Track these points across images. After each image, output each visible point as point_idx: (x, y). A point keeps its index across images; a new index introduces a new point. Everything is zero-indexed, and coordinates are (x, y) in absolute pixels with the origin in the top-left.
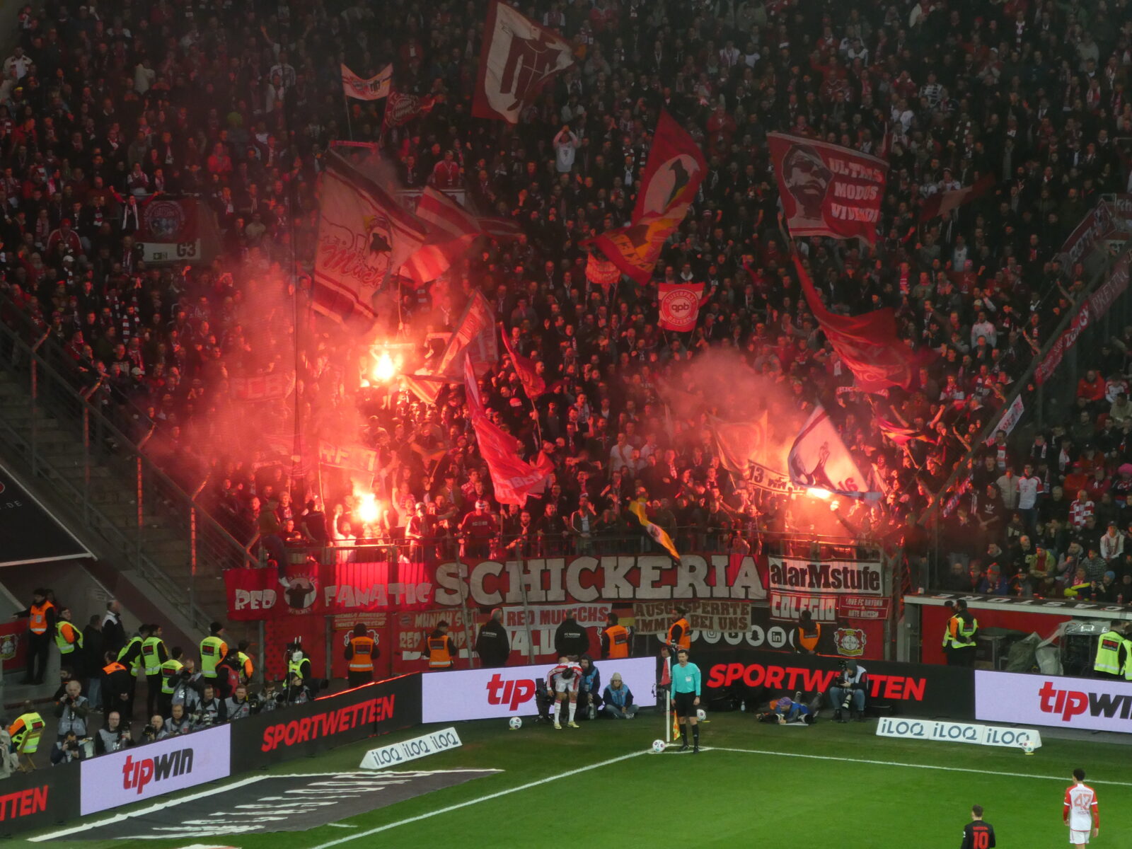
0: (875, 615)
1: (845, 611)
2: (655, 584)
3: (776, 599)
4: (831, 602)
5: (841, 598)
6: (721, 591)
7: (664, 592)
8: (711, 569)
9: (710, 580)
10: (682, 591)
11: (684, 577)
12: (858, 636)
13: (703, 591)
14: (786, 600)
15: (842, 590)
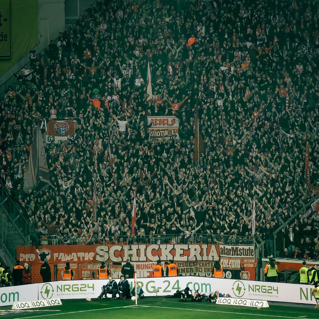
0: (252, 266)
1: (243, 265)
2: (181, 255)
3: (222, 260)
4: (239, 261)
5: (242, 259)
6: (205, 258)
7: (185, 258)
8: (202, 249)
9: (201, 254)
10: (192, 258)
11: (192, 253)
12: (247, 274)
13: (199, 258)
14: (225, 261)
15: (242, 256)
